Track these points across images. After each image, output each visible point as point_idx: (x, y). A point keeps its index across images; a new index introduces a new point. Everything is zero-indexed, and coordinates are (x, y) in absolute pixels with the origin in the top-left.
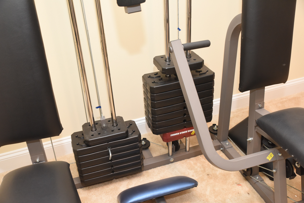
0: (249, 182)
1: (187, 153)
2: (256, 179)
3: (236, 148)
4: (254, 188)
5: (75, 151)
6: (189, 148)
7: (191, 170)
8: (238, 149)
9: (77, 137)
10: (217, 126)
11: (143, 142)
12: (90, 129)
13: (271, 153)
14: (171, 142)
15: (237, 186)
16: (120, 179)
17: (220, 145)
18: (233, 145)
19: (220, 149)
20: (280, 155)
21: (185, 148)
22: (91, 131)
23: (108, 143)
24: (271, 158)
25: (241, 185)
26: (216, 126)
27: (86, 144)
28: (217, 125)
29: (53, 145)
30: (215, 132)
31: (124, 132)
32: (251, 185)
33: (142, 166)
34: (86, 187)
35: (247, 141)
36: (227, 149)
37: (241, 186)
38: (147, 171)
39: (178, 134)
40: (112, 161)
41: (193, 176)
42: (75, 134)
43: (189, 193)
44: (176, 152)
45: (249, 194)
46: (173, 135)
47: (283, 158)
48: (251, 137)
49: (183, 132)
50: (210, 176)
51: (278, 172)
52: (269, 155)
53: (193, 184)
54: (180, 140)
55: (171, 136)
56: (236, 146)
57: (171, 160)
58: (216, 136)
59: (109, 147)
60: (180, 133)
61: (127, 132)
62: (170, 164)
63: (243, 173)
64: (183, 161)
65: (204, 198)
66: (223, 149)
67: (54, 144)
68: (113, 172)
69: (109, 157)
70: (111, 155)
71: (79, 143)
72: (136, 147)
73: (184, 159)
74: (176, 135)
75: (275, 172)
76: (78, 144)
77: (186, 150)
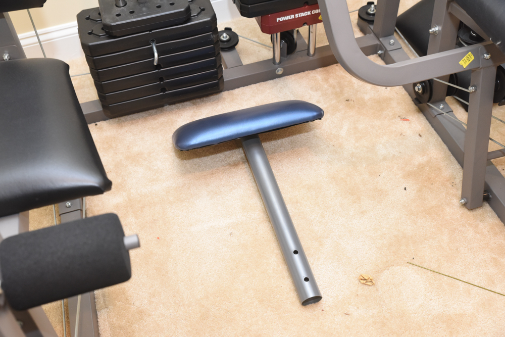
0: (425, 115)
1: (311, 58)
2: (439, 108)
3: (409, 52)
4: (433, 126)
5: (85, 47)
6: (315, 48)
7: (316, 91)
8: (413, 54)
9: (88, 19)
10: (375, 6)
11: (225, 35)
12: (115, 3)
13: (470, 53)
14: (279, 34)
15: (401, 121)
16: (178, 105)
17: (377, 45)
18: (403, 45)
19: (376, 53)
20: (487, 56)
21: (307, 48)
22: (115, 7)
23: (150, 31)
24: (468, 63)
25: (408, 120)
26: (373, 6)
27: (106, 32)
28: (376, 4)
29: (41, 40)
30: (371, 18)
31: (183, 10)
32: (427, 120)
33: (219, 80)
34: (114, 119)
35: (429, 33)
36: (390, 53)
37: (409, 122)
38: (231, 91)
39: (292, 17)
40: (162, 70)
41: (318, 102)
42: (84, 12)
43: (307, 132)
44: (289, 56)
45: (420, 136)
46: (281, 19)
47: (491, 63)
48: (438, 24)
49: (303, 14)
50: (352, 102)
51: (479, 91)
52: (465, 58)
53: (315, 114)
54: (298, 31)
55: (278, 21)
56: (410, 46)
57: (278, 71)
58: (372, 27)
59: (153, 41)
60: (297, 16)
61: (188, 10)
62: (277, 80)
63: (415, 97)
64: (302, 74)
65: (335, 142)
66: (383, 52)
67: (41, 38)
68: (163, 90)
69: (153, 60)
70: (156, 55)
71: (92, 31)
72: (207, 42)
73: (303, 71)
74: (288, 20)
75: (473, 92)
76: (90, 34)
77: (308, 54)
